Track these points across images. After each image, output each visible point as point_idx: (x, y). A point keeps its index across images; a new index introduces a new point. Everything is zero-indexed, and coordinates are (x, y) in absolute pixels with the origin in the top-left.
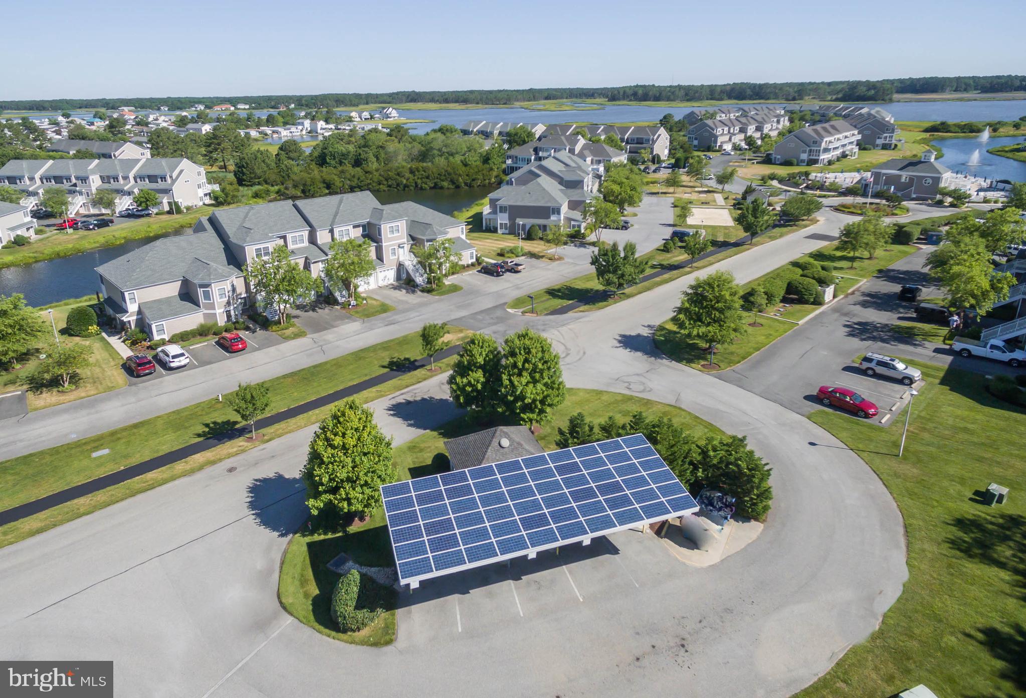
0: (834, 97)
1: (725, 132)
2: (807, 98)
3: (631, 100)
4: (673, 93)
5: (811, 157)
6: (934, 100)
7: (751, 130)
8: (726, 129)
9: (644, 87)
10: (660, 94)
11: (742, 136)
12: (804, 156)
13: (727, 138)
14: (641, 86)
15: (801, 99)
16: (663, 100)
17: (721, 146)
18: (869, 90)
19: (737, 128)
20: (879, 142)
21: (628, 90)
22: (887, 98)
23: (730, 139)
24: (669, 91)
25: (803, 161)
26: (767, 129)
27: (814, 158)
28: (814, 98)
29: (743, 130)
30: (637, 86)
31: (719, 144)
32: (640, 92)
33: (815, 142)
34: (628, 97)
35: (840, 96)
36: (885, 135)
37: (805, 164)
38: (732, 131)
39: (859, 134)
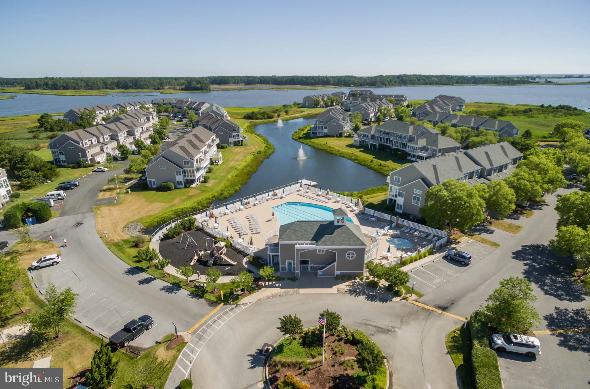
0: (181, 87)
1: (94, 143)
2: (165, 87)
3: (44, 89)
4: (77, 84)
5: (187, 178)
6: (229, 90)
7: (122, 136)
8: (94, 140)
9: (53, 79)
10: (67, 84)
11: (114, 144)
12: (180, 178)
13: (98, 149)
14: (50, 78)
15: (163, 89)
16: (70, 89)
17: (93, 160)
18: (198, 84)
19: (107, 137)
20: (231, 140)
21: (39, 82)
22: (208, 88)
23: (102, 150)
24: (74, 83)
25: (179, 183)
26: (137, 132)
27: (189, 178)
28: (169, 88)
29: (114, 138)
30: (46, 78)
31: (89, 157)
32: (50, 83)
33: (186, 163)
34: (41, 86)
35: (183, 87)
36: (234, 134)
37: (183, 186)
38: (101, 140)
39: (217, 137)
